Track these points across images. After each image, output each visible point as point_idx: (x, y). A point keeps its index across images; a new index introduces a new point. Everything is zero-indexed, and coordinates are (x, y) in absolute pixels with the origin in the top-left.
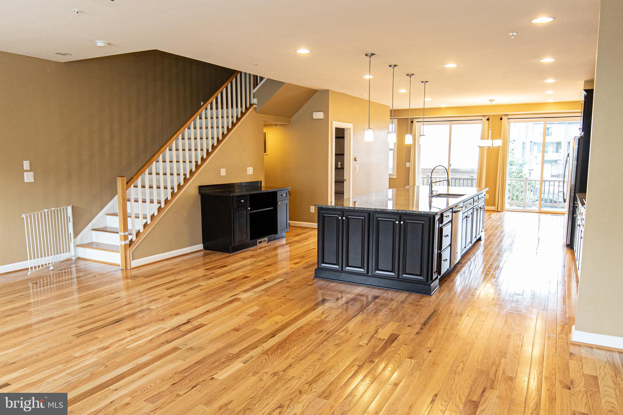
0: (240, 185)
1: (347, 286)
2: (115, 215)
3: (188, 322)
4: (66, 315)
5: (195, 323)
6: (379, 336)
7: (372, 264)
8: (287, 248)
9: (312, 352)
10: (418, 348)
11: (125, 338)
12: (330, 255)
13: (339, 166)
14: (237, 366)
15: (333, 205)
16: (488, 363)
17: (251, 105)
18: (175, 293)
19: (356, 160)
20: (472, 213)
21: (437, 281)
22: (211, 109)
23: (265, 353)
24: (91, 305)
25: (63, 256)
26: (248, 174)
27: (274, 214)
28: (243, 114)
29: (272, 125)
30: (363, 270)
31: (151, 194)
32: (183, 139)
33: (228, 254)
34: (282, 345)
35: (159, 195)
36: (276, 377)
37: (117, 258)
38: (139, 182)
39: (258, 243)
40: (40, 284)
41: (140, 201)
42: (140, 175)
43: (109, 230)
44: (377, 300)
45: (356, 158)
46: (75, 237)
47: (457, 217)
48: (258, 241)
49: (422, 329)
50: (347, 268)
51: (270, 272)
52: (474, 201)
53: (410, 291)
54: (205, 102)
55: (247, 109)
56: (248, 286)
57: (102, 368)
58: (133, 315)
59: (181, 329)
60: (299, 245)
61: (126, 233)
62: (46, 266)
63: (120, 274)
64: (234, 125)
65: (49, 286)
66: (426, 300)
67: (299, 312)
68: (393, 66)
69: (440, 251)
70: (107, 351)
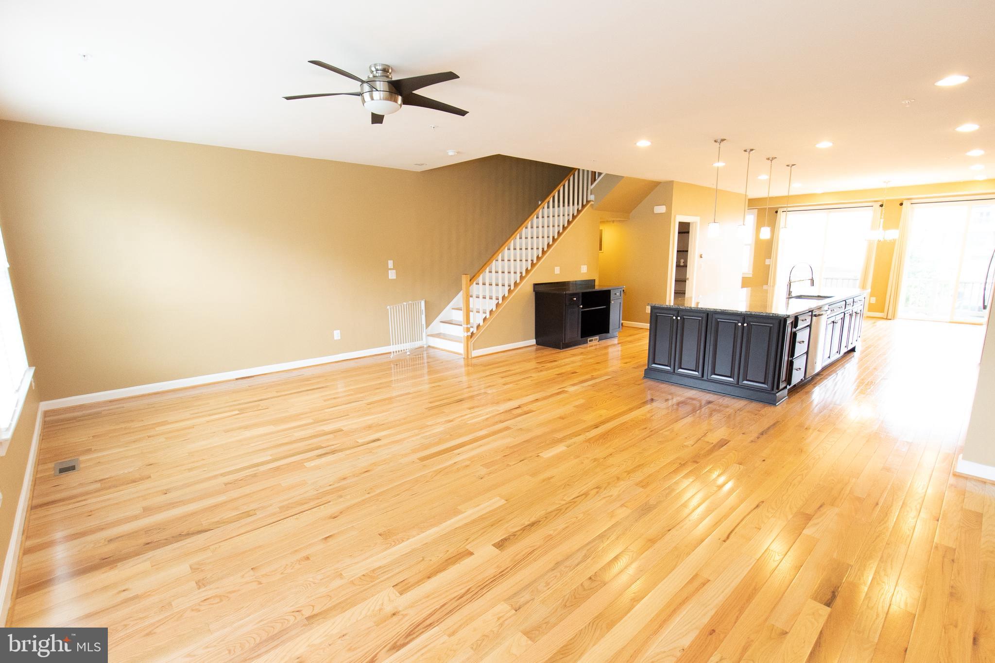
0: (575, 283)
1: (678, 388)
2: (460, 309)
3: (519, 407)
4: (420, 391)
5: (525, 409)
6: (706, 439)
7: (708, 368)
8: (619, 348)
9: (634, 445)
10: (750, 456)
11: (466, 415)
12: (662, 356)
13: (682, 264)
14: (561, 448)
15: (672, 304)
16: (833, 480)
17: (588, 202)
18: (508, 381)
19: (701, 257)
20: (842, 319)
21: (786, 391)
22: (548, 207)
23: (589, 441)
24: (439, 386)
25: (418, 344)
26: (582, 272)
27: (606, 313)
28: (579, 211)
29: (610, 221)
30: (697, 373)
31: (491, 291)
32: (521, 238)
33: (558, 350)
34: (604, 436)
35: (497, 291)
36: (595, 463)
37: (460, 348)
38: (480, 279)
39: (588, 341)
40: (400, 366)
41: (481, 297)
42: (482, 273)
43: (454, 323)
44: (710, 405)
45: (701, 255)
46: (427, 327)
47: (818, 323)
48: (589, 339)
49: (758, 438)
50: (680, 370)
51: (599, 370)
52: (846, 304)
53: (751, 399)
54: (543, 201)
55: (583, 206)
56: (576, 381)
57: (447, 436)
58: (472, 397)
59: (512, 413)
60: (631, 345)
61: (469, 326)
62: (403, 352)
63: (462, 362)
64: (569, 223)
65: (406, 368)
66: (768, 410)
67: (625, 408)
68: (748, 150)
69: (791, 359)
70: (452, 423)
